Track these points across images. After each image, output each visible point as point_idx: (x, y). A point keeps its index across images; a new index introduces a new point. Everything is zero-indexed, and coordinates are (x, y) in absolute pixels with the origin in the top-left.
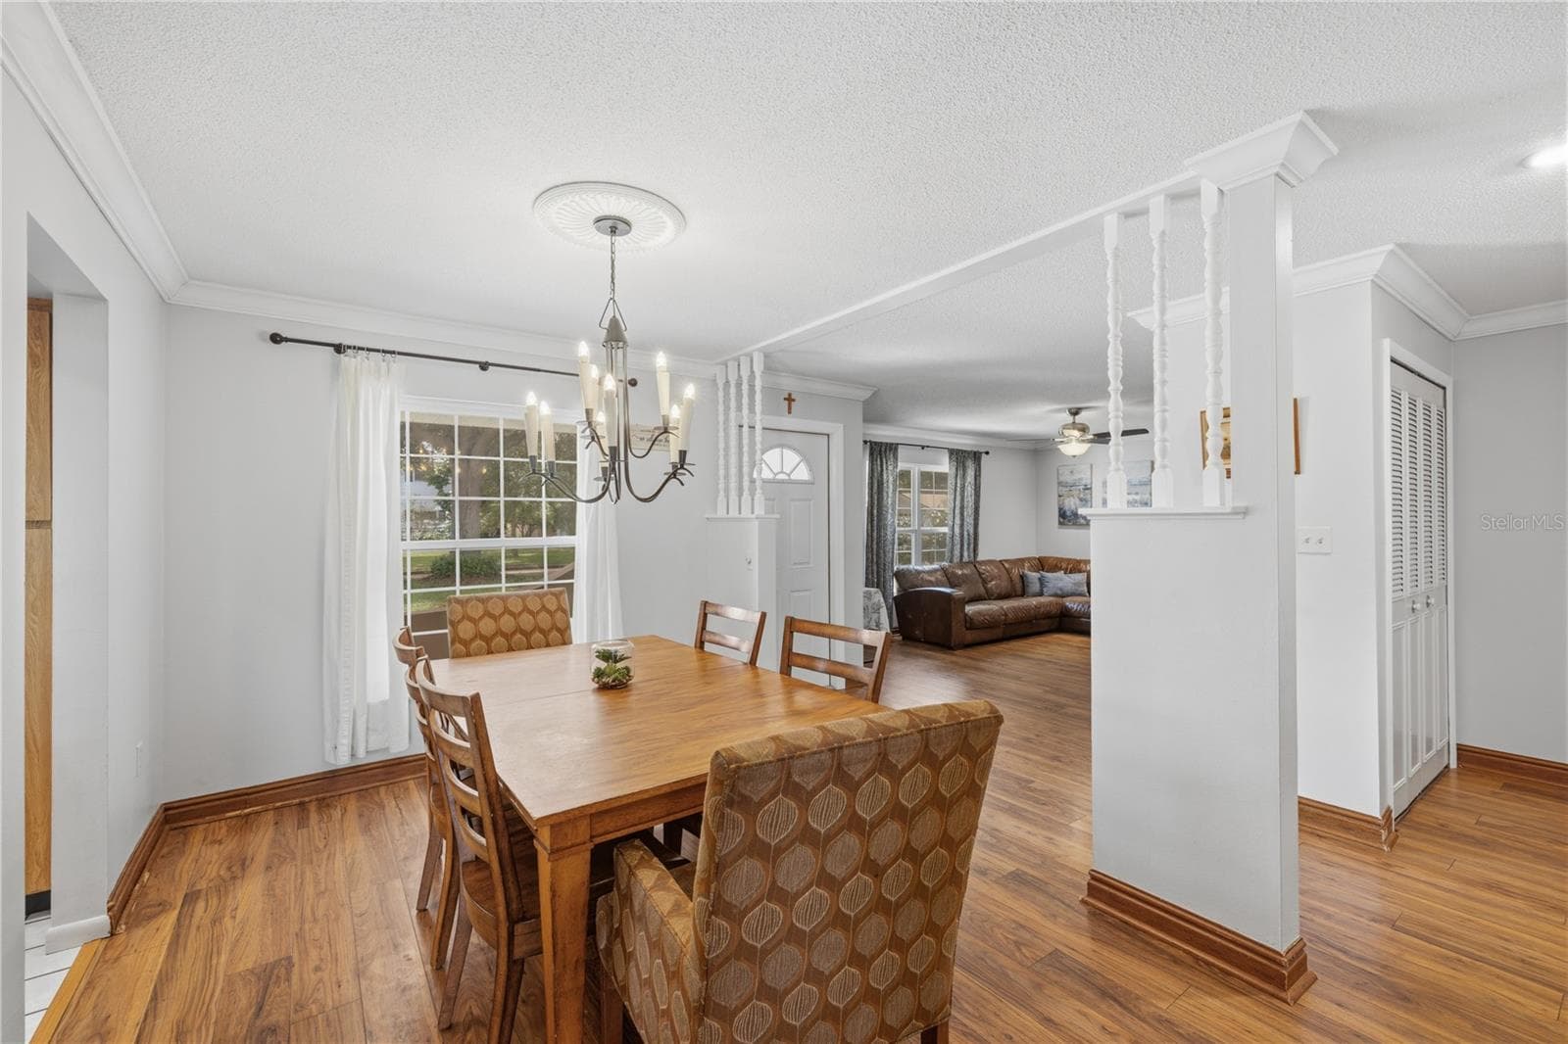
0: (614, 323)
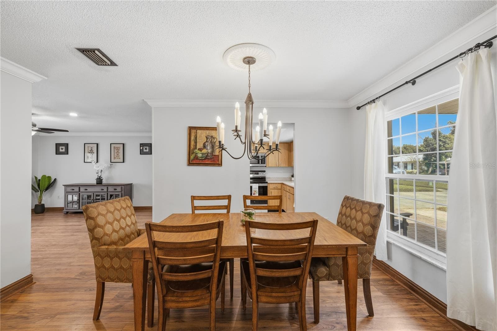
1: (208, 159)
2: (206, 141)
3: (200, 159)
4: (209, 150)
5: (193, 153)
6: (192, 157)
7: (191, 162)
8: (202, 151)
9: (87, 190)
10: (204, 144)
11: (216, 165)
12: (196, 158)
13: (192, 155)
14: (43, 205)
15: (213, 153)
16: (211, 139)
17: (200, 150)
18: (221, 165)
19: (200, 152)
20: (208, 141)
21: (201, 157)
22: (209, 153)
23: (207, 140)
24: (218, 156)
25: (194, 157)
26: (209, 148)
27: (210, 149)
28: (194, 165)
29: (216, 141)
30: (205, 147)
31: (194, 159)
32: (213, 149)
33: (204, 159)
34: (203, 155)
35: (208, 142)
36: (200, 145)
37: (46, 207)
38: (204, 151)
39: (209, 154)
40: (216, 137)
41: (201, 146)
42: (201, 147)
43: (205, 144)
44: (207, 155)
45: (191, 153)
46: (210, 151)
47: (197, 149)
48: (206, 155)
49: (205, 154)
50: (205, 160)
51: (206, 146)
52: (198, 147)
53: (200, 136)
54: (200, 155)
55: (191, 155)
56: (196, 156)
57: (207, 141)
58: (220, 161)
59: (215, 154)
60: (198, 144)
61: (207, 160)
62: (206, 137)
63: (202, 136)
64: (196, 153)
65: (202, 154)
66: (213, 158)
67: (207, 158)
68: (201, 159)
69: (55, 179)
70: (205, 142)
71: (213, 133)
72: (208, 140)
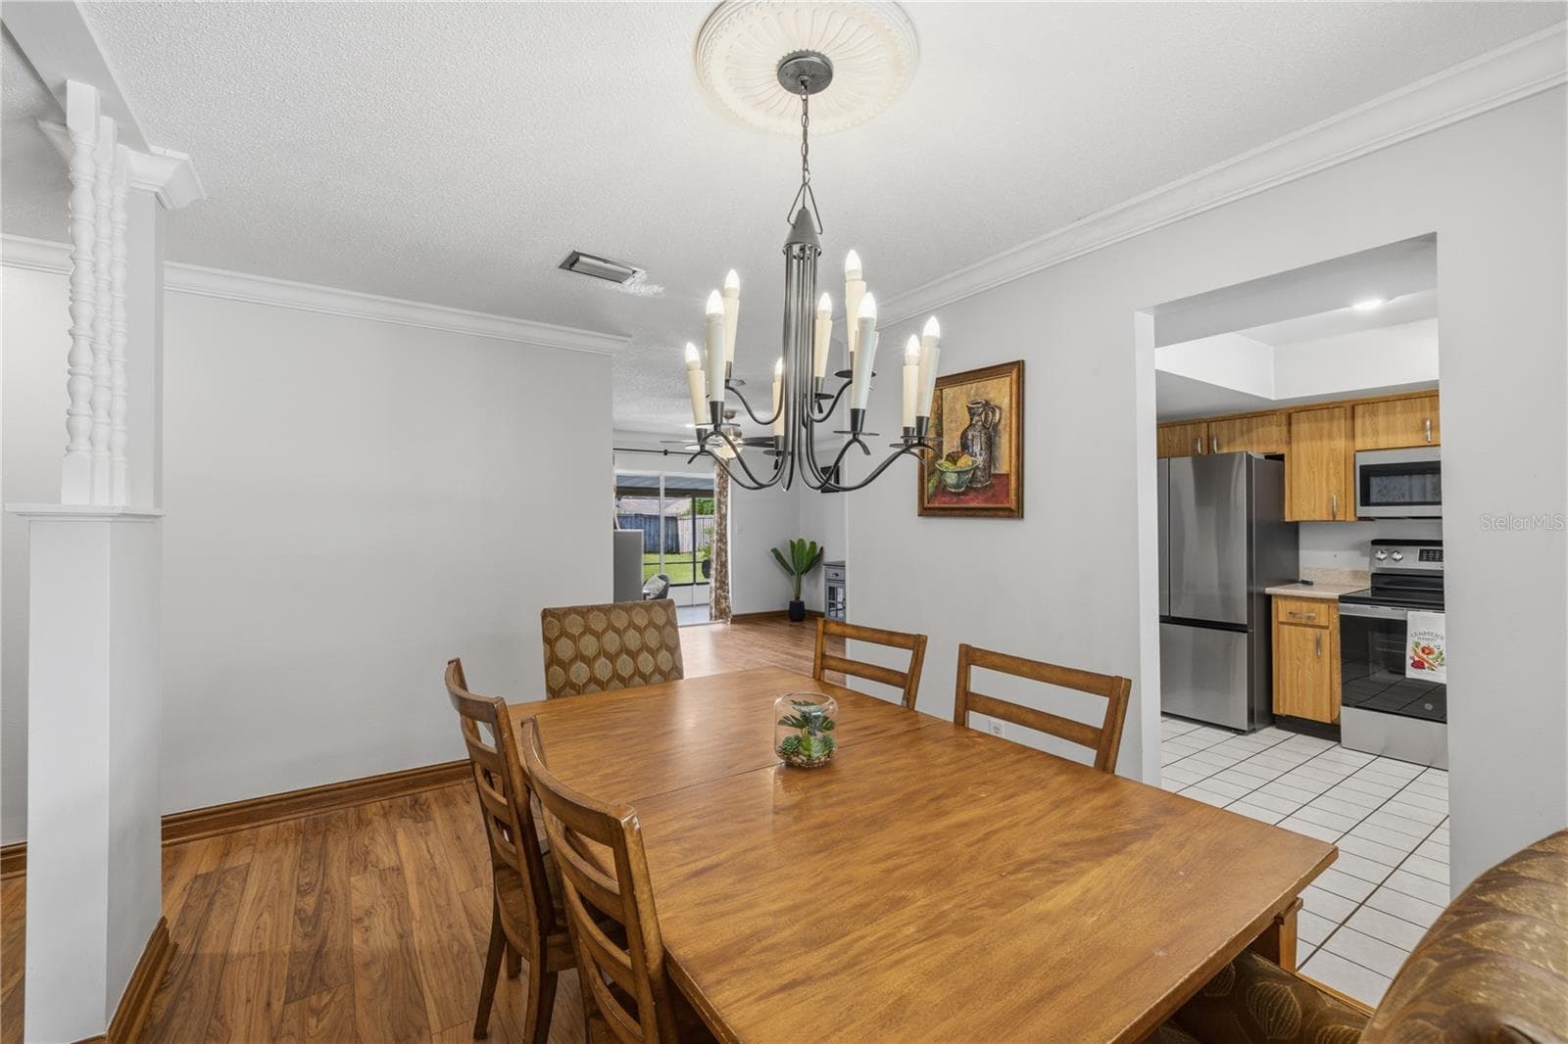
0: (803, 214)
1: (976, 489)
2: (968, 423)
3: (951, 492)
4: (978, 457)
5: (931, 474)
6: (930, 486)
7: (926, 505)
8: (959, 464)
9: (837, 575)
10: (964, 435)
11: (1001, 513)
12: (942, 489)
13: (929, 481)
14: (802, 603)
15: (990, 467)
16: (983, 416)
17: (953, 458)
18: (1016, 514)
19: (952, 467)
20: (974, 422)
21: (955, 487)
22: (977, 467)
23: (972, 420)
24: (1007, 476)
25: (937, 487)
26: (977, 449)
27: (981, 455)
28: (935, 516)
29: (999, 420)
30: (965, 446)
31: (935, 495)
32: (991, 451)
33: (963, 493)
34: (959, 476)
35: (974, 425)
36: (950, 444)
37: (806, 608)
38: (965, 462)
39: (979, 473)
40: (998, 404)
41: (955, 443)
42: (955, 450)
43: (967, 438)
44: (973, 474)
45: (926, 474)
46: (980, 460)
47: (944, 456)
48: (970, 476)
49: (967, 472)
50: (966, 495)
51: (970, 443)
52: (946, 450)
53: (952, 410)
54: (951, 479)
55: (926, 481)
56: (940, 482)
57: (971, 425)
58: (1013, 497)
59: (997, 472)
60: (945, 439)
61: (972, 495)
62: (970, 409)
63: (958, 407)
64: (942, 473)
65: (958, 472)
66: (991, 486)
67: (971, 488)
68: (954, 493)
69: (822, 548)
70: (966, 431)
71: (989, 389)
72: (976, 418)
